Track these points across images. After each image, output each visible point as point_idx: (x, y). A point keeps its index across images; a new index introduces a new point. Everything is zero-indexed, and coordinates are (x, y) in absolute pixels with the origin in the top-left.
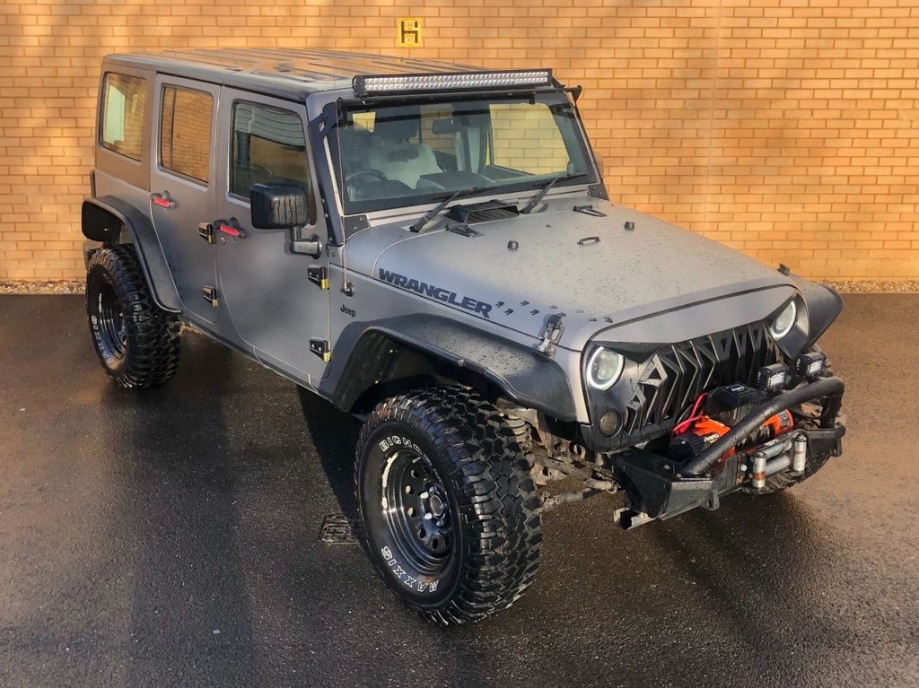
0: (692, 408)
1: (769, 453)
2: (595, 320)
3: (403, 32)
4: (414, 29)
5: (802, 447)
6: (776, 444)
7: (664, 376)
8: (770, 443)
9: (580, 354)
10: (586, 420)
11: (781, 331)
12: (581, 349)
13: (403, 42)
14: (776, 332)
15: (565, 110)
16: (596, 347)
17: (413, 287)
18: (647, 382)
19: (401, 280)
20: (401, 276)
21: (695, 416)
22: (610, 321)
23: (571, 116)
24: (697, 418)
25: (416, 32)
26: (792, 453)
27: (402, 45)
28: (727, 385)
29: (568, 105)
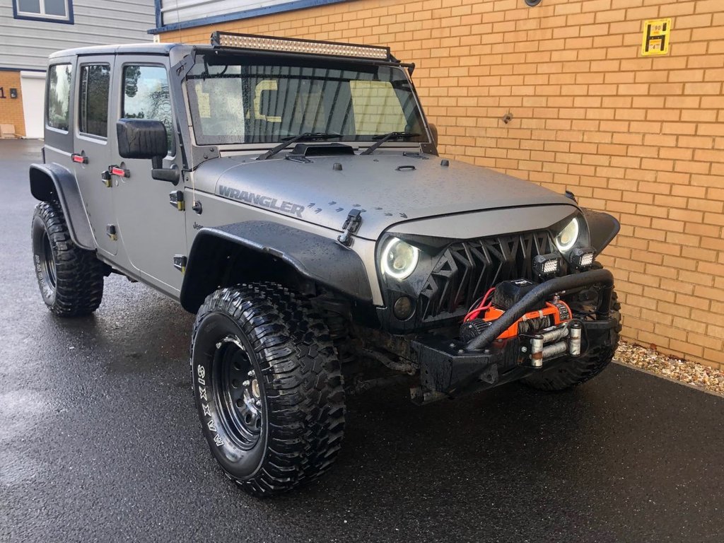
0: (482, 300)
1: (547, 337)
2: (391, 215)
3: (649, 38)
4: (661, 33)
5: (577, 333)
6: (554, 330)
7: (454, 268)
8: (548, 329)
9: (375, 242)
10: (381, 303)
11: (566, 245)
12: (376, 239)
13: (647, 50)
14: (561, 244)
15: (403, 85)
16: (391, 237)
17: (243, 198)
18: (440, 274)
19: (235, 193)
20: (235, 190)
21: (484, 305)
22: (405, 216)
23: (408, 90)
24: (485, 308)
25: (663, 37)
26: (568, 340)
27: (646, 54)
28: (512, 280)
29: (406, 82)
